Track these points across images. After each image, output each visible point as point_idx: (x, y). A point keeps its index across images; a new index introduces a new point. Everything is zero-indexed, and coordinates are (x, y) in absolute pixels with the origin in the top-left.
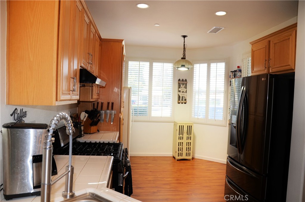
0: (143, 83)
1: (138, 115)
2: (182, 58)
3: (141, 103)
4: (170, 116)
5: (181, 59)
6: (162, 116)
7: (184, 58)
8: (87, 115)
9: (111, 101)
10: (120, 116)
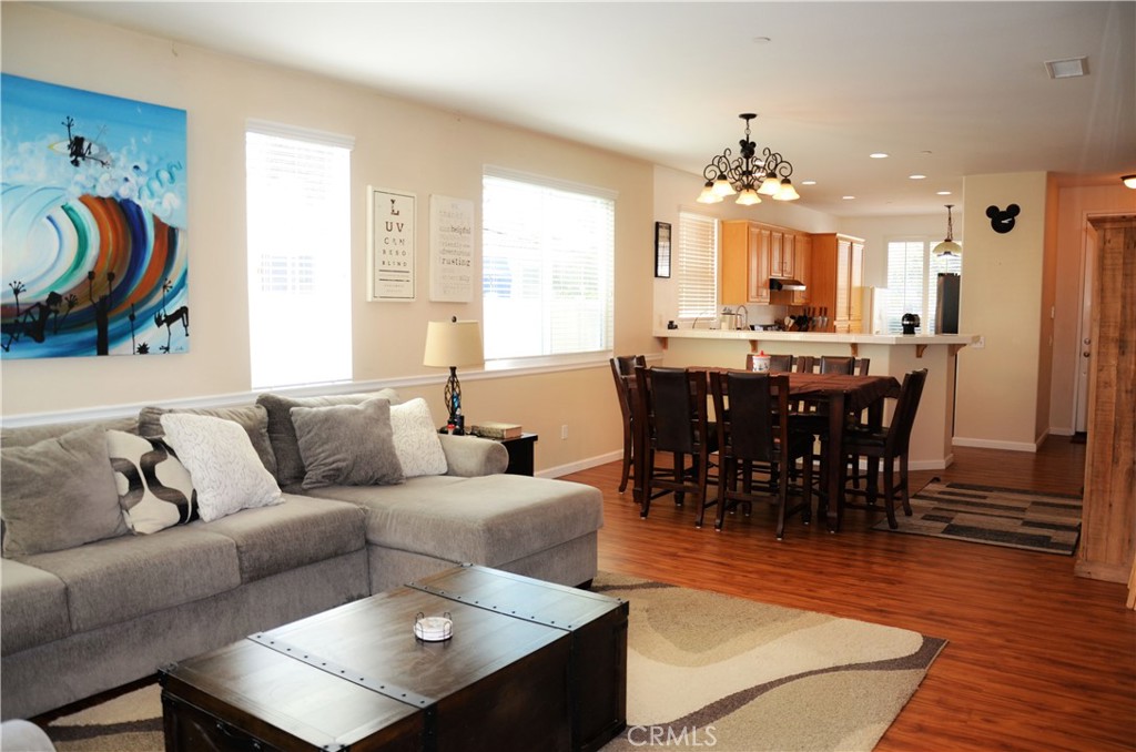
5: (944, 241)
7: (948, 240)
8: (792, 321)
9: (824, 305)
10: (835, 323)
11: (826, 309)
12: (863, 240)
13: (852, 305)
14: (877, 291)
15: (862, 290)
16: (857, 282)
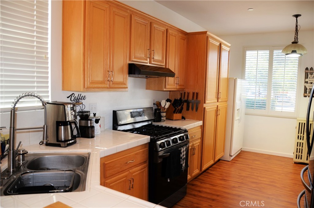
0: (261, 76)
1: (255, 108)
2: (293, 43)
3: (263, 96)
4: (293, 111)
5: (291, 44)
6: (283, 111)
7: (295, 42)
8: (168, 104)
9: (196, 91)
10: (205, 105)
11: (197, 94)
12: (230, 45)
13: (221, 91)
14: (239, 82)
15: (228, 80)
16: (224, 74)
